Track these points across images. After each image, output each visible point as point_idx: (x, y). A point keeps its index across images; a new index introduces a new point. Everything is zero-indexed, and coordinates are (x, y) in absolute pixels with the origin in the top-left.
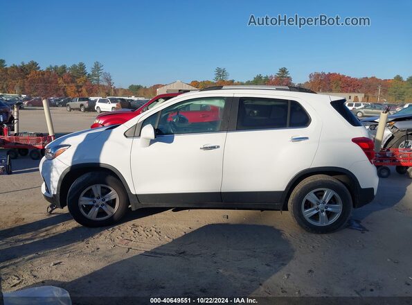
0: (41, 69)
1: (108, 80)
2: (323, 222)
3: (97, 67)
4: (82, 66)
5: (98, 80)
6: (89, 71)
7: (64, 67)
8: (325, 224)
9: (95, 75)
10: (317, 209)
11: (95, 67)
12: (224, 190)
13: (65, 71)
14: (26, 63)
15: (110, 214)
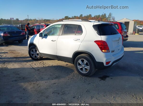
0: (92, 17)
1: (114, 19)
2: (84, 72)
3: (110, 15)
4: (105, 15)
5: (110, 19)
6: (107, 16)
7: (99, 15)
8: (84, 73)
9: (109, 18)
10: (82, 66)
11: (109, 15)
12: (57, 55)
13: (99, 17)
14: (88, 15)
15: (38, 58)
